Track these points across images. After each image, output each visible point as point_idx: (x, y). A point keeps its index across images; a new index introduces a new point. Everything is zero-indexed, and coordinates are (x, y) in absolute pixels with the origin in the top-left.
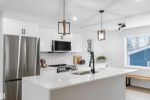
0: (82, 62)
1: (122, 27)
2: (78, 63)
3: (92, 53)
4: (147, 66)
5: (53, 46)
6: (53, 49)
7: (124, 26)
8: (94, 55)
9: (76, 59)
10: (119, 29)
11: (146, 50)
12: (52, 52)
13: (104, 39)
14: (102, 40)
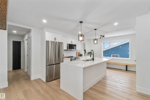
0: (81, 55)
1: (102, 37)
2: (79, 56)
3: (85, 50)
4: (111, 57)
5: (67, 47)
6: (67, 49)
7: (104, 37)
8: (86, 51)
9: (78, 54)
10: (100, 38)
11: (110, 49)
12: (67, 50)
13: (97, 43)
14: (96, 44)
